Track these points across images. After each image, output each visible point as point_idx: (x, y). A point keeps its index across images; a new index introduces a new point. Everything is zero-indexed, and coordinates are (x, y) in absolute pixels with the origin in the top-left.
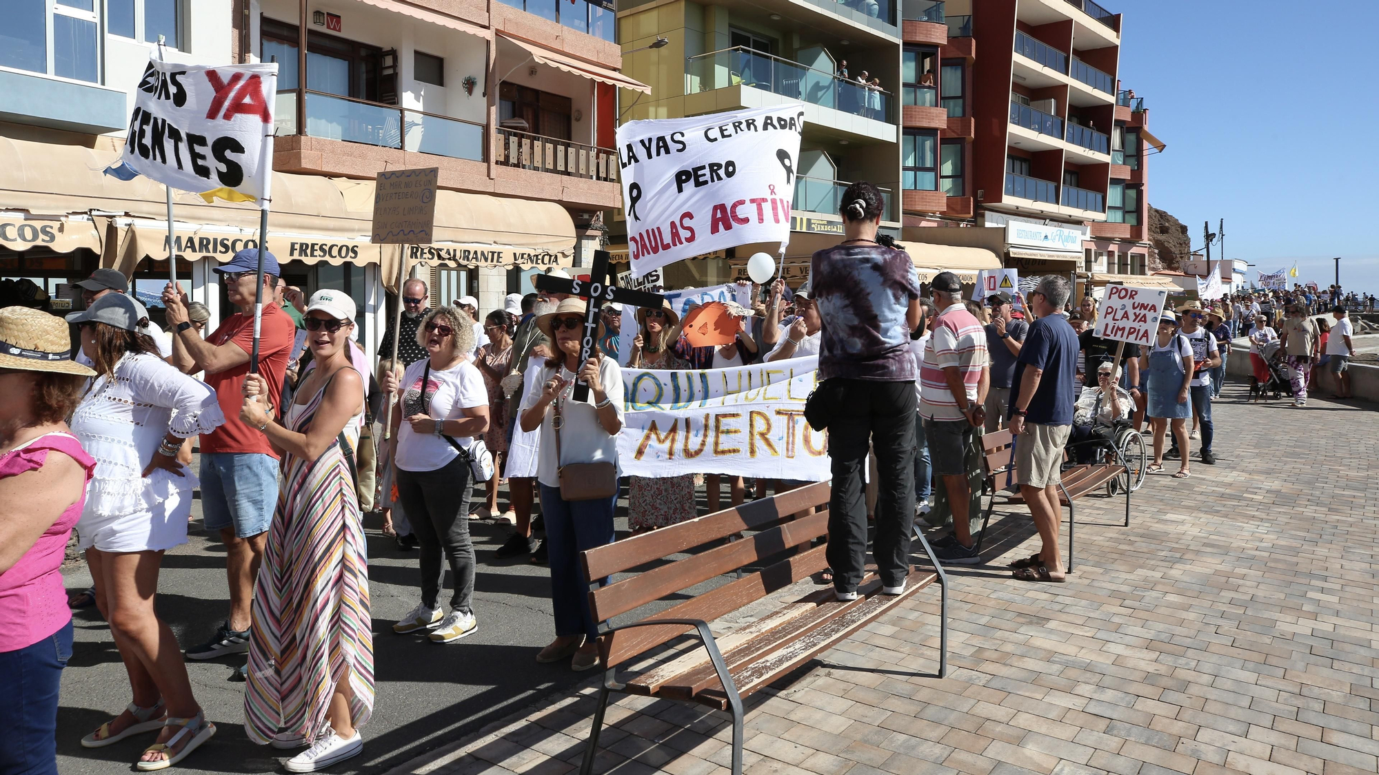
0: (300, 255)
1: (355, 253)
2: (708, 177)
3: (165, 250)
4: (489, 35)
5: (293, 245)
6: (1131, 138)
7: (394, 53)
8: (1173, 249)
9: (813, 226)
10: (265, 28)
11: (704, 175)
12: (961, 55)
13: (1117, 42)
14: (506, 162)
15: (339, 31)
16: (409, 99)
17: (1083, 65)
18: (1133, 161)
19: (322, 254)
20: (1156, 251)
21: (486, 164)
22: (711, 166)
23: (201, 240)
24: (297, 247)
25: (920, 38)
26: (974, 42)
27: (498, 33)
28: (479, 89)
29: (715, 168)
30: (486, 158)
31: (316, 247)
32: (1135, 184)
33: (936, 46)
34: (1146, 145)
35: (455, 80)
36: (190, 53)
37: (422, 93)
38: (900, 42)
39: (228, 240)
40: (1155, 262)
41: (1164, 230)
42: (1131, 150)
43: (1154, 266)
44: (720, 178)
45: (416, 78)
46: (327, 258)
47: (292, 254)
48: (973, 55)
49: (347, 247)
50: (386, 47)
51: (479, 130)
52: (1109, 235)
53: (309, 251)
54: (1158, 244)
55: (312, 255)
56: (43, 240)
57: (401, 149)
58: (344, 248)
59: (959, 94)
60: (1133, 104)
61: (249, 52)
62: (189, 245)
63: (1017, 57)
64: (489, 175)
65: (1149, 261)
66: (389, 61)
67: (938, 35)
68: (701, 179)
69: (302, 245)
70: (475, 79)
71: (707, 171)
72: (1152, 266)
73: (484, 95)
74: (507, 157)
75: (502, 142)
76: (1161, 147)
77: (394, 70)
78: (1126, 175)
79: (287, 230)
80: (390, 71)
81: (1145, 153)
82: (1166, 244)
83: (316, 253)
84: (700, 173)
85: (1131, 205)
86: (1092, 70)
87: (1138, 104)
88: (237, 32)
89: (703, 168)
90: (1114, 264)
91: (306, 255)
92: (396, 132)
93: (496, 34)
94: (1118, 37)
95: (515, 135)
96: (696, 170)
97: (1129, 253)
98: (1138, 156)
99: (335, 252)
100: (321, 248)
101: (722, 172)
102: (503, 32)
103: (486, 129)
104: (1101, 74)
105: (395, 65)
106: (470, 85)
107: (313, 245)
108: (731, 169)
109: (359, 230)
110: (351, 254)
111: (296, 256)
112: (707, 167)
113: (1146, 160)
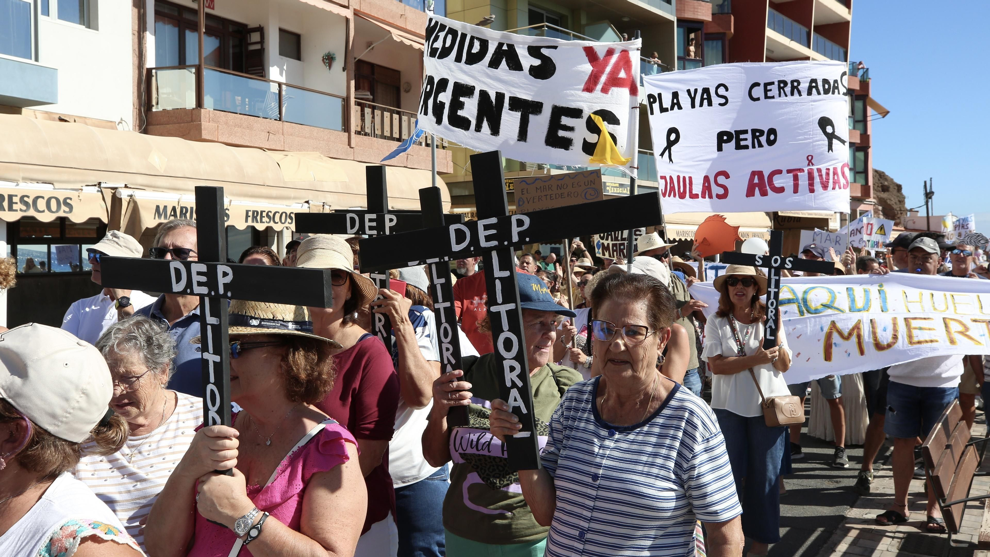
0: (253, 221)
1: (292, 219)
2: (749, 143)
3: (155, 218)
4: (349, 14)
5: (247, 212)
6: (859, 104)
7: (260, 30)
8: (895, 206)
10: (159, 9)
11: (746, 139)
12: (722, 31)
13: (849, 18)
14: (361, 132)
15: (213, 9)
16: (275, 73)
17: (822, 39)
18: (860, 125)
19: (268, 220)
20: (880, 208)
21: (346, 134)
22: (754, 131)
23: (182, 208)
24: (250, 214)
25: (689, 15)
26: (732, 18)
27: (356, 13)
28: (339, 63)
29: (758, 134)
30: (346, 127)
31: (264, 214)
32: (863, 147)
33: (701, 22)
34: (870, 111)
35: (314, 52)
36: (97, 29)
37: (285, 67)
38: (674, 19)
41: (885, 189)
42: (859, 117)
44: (760, 145)
45: (281, 54)
46: (272, 224)
47: (246, 221)
48: (732, 30)
49: (286, 213)
50: (252, 23)
51: (339, 103)
53: (259, 218)
54: (881, 201)
55: (261, 221)
56: (64, 212)
57: (280, 120)
58: (284, 214)
60: (860, 73)
61: (146, 31)
62: (172, 214)
63: (769, 33)
64: (349, 144)
66: (255, 37)
67: (704, 13)
68: (742, 143)
69: (254, 212)
70: (334, 54)
71: (749, 136)
73: (344, 69)
74: (363, 128)
75: (359, 113)
76: (885, 113)
77: (262, 46)
78: (856, 138)
79: (242, 199)
80: (258, 47)
81: (869, 119)
82: (888, 201)
83: (264, 219)
84: (742, 136)
85: (860, 168)
86: (829, 44)
87: (864, 73)
88: (136, 10)
89: (746, 132)
90: (846, 220)
91: (257, 222)
92: (274, 105)
93: (355, 14)
94: (849, 13)
95: (370, 106)
96: (738, 133)
97: (858, 210)
98: (864, 121)
99: (277, 218)
100: (268, 215)
101: (763, 139)
102: (359, 11)
103: (346, 101)
104: (836, 48)
105: (262, 41)
106: (329, 60)
107: (262, 212)
108: (772, 137)
109: (295, 198)
110: (287, 220)
111: (250, 223)
112: (750, 132)
113: (869, 124)
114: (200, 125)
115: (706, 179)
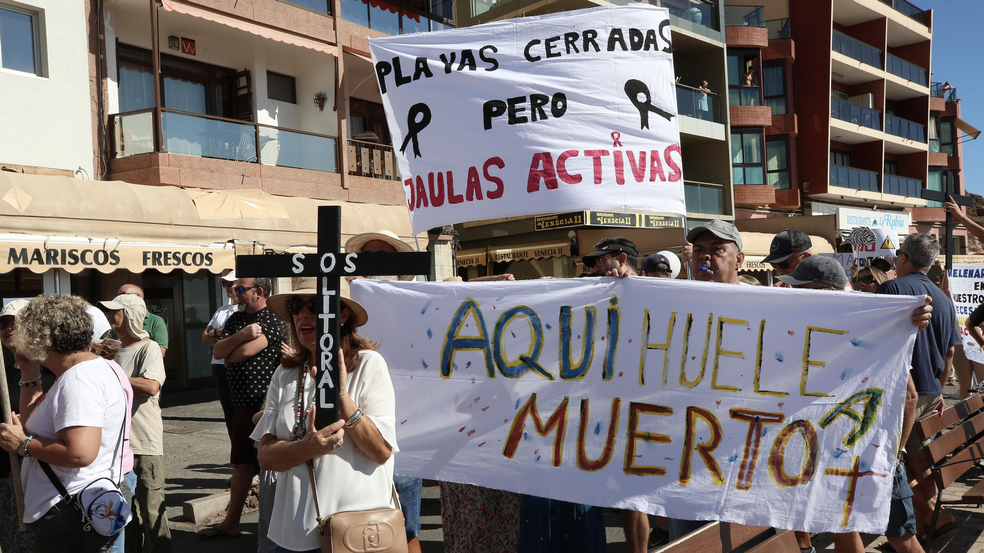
0: (154, 264)
1: (210, 260)
3: (9, 263)
4: (336, 51)
5: (145, 254)
6: (946, 127)
7: (247, 74)
9: (651, 222)
10: (122, 54)
12: (781, 57)
13: (929, 36)
14: (358, 173)
15: (194, 54)
16: (263, 116)
17: (897, 60)
18: (949, 149)
19: (176, 262)
21: (340, 175)
23: (48, 252)
24: (150, 255)
25: (742, 42)
26: (793, 43)
27: (345, 50)
28: (330, 104)
30: (339, 169)
31: (170, 256)
32: (951, 172)
33: (757, 49)
34: (960, 133)
35: (307, 96)
36: (47, 76)
37: (277, 111)
38: (723, 45)
39: (77, 251)
40: (974, 243)
42: (947, 138)
43: (974, 247)
45: (270, 96)
46: (182, 266)
47: (145, 263)
48: (793, 55)
49: (201, 255)
50: (240, 68)
51: (332, 142)
52: (930, 220)
53: (162, 260)
55: (166, 264)
57: (257, 162)
58: (198, 256)
59: (781, 93)
60: (947, 94)
61: (107, 77)
62: (35, 257)
63: (835, 55)
64: (342, 185)
65: (969, 242)
66: (243, 82)
67: (759, 38)
69: (154, 254)
70: (325, 94)
72: (972, 247)
73: (335, 109)
74: (359, 168)
75: (354, 154)
76: (976, 134)
77: (249, 90)
78: (943, 162)
79: (139, 239)
80: (244, 92)
81: (959, 141)
83: (169, 261)
86: (906, 64)
87: (951, 95)
88: (94, 56)
91: (160, 264)
92: (251, 147)
93: (344, 51)
94: (929, 31)
95: (366, 146)
98: (953, 143)
99: (189, 259)
100: (175, 256)
102: (350, 49)
103: (338, 141)
104: (915, 68)
105: (249, 85)
106: (321, 100)
107: (166, 254)
109: (213, 238)
110: (206, 261)
111: (150, 265)
113: (960, 147)
114: (158, 170)
115: (473, 171)
